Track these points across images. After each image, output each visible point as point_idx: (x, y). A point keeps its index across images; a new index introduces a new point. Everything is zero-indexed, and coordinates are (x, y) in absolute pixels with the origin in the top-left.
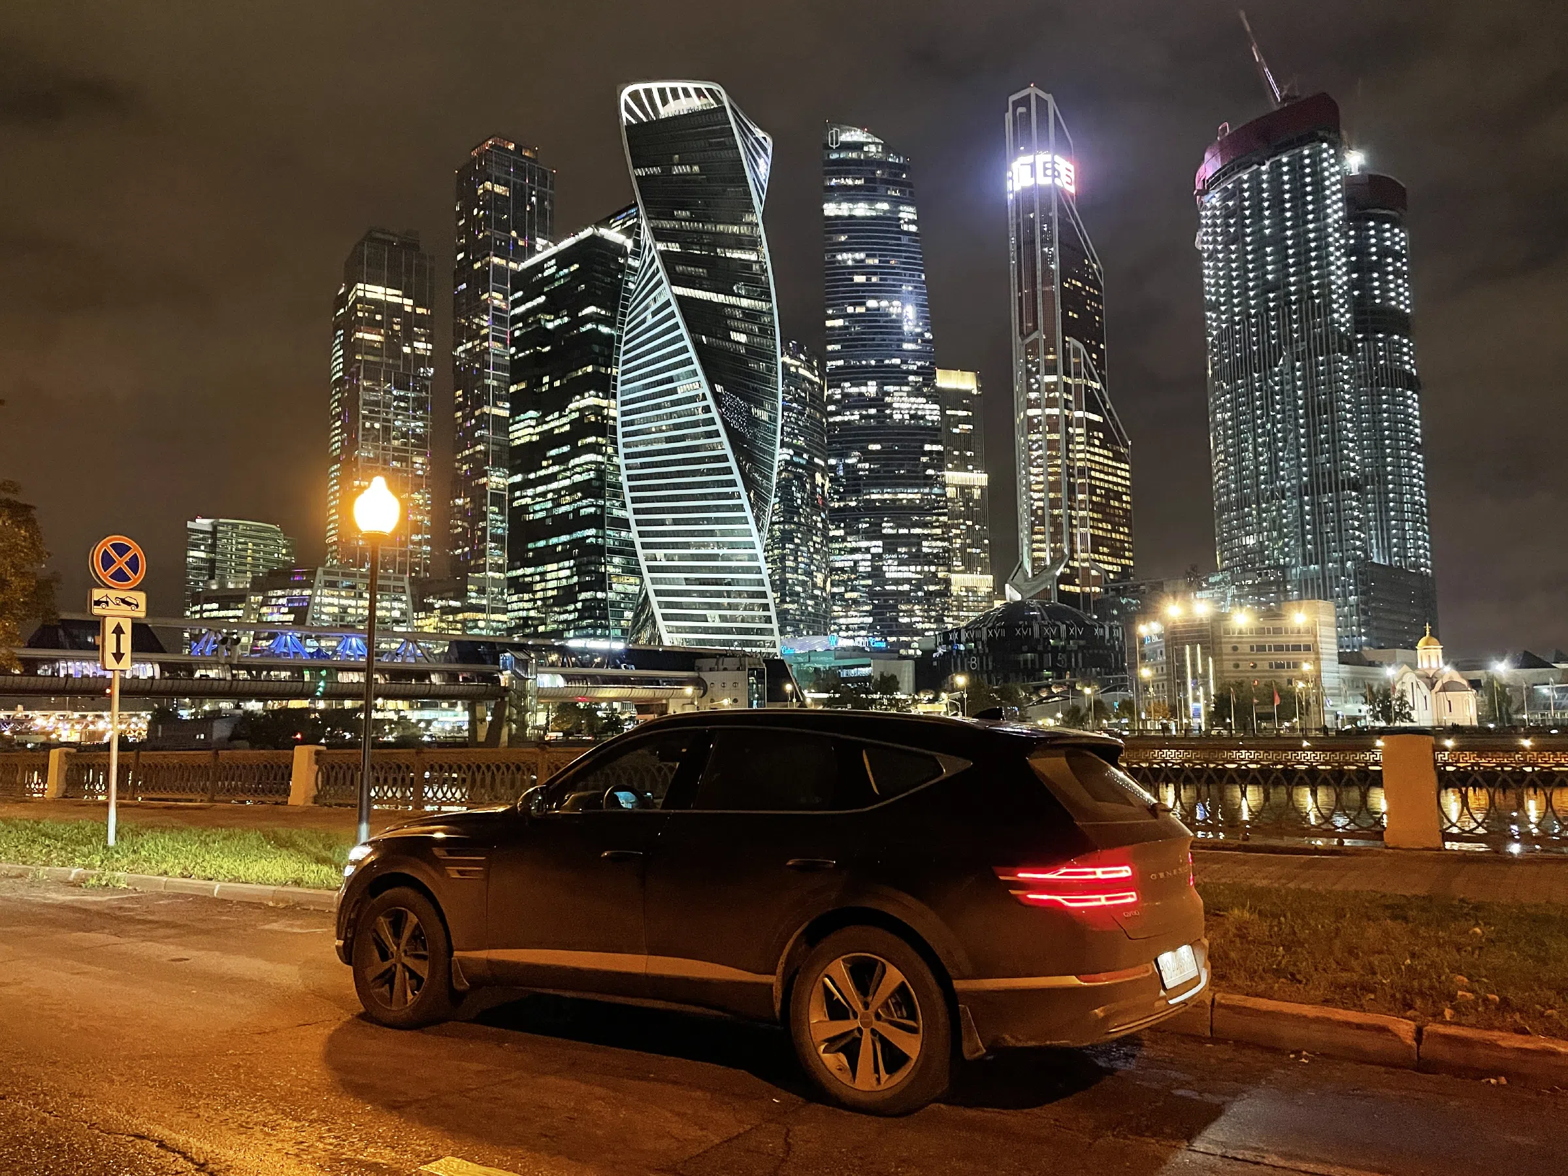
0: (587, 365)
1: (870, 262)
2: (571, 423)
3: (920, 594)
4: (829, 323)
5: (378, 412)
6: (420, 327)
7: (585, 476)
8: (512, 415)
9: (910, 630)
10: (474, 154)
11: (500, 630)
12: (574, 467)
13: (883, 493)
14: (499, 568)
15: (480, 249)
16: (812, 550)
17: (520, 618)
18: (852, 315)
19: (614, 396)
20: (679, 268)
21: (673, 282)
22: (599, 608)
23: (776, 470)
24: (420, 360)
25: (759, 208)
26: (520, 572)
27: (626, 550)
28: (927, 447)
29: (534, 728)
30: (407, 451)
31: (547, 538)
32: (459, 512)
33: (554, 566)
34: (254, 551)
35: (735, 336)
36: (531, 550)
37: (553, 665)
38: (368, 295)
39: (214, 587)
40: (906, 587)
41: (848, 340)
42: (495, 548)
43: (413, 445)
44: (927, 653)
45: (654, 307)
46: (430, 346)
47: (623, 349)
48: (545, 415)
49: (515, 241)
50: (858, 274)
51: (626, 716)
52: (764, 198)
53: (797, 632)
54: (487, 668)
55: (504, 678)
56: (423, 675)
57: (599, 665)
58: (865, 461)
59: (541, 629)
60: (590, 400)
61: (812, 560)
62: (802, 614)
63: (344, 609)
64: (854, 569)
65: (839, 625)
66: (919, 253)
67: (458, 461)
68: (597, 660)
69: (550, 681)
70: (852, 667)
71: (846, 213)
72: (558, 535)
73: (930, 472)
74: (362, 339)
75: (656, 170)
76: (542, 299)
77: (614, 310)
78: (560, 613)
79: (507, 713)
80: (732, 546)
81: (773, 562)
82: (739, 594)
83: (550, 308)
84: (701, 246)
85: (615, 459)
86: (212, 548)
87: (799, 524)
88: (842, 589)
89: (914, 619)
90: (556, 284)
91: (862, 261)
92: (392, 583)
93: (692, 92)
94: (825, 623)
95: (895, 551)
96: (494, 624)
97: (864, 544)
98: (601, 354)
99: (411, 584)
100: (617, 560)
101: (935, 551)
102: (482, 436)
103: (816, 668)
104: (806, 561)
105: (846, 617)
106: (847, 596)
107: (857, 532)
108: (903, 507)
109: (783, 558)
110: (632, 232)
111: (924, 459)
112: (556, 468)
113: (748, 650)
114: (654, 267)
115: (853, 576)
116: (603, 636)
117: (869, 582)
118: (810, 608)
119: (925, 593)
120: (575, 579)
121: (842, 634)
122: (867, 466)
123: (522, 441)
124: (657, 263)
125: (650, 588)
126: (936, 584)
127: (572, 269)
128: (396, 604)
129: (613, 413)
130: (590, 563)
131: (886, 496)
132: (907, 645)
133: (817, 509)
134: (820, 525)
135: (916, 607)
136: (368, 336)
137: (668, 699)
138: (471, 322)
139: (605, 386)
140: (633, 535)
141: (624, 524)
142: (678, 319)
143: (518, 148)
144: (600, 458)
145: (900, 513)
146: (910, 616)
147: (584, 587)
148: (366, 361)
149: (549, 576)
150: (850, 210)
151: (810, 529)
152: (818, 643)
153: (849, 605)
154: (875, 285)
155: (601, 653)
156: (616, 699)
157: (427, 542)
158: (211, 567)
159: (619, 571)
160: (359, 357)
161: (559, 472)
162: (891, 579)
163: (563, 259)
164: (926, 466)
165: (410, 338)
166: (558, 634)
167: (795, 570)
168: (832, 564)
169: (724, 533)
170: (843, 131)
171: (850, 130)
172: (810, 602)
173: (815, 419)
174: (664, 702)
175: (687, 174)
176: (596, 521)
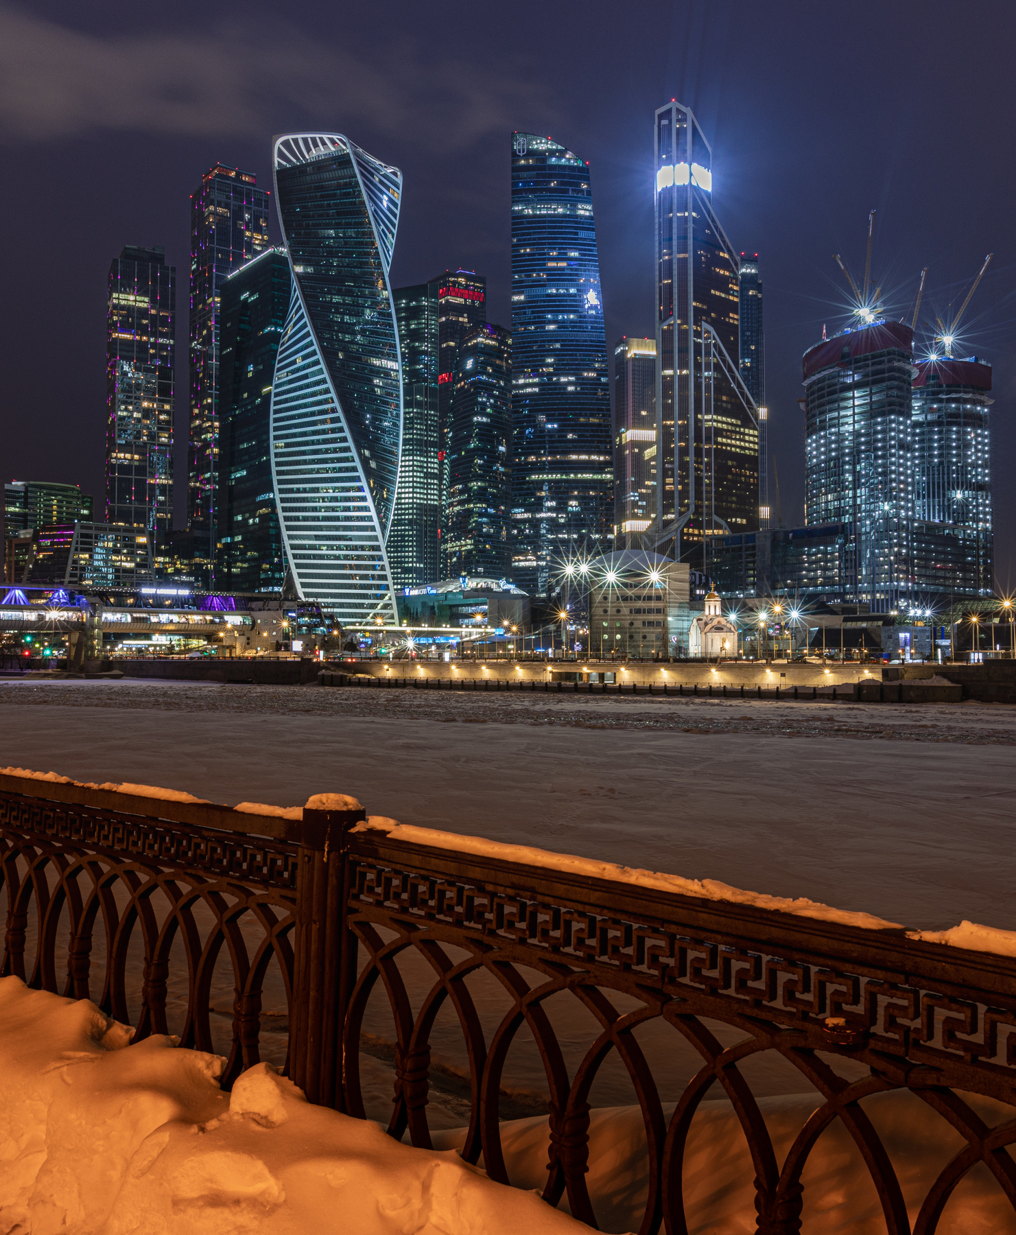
5: (131, 397)
6: (163, 327)
15: (206, 262)
34: (58, 506)
38: (122, 302)
46: (172, 342)
74: (118, 338)
86: (25, 505)
92: (136, 535)
93: (328, 142)
105: (525, 561)
125: (287, 543)
136: (122, 336)
143: (238, 174)
148: (121, 356)
155: (168, 597)
158: (25, 520)
165: (156, 336)
171: (537, 139)
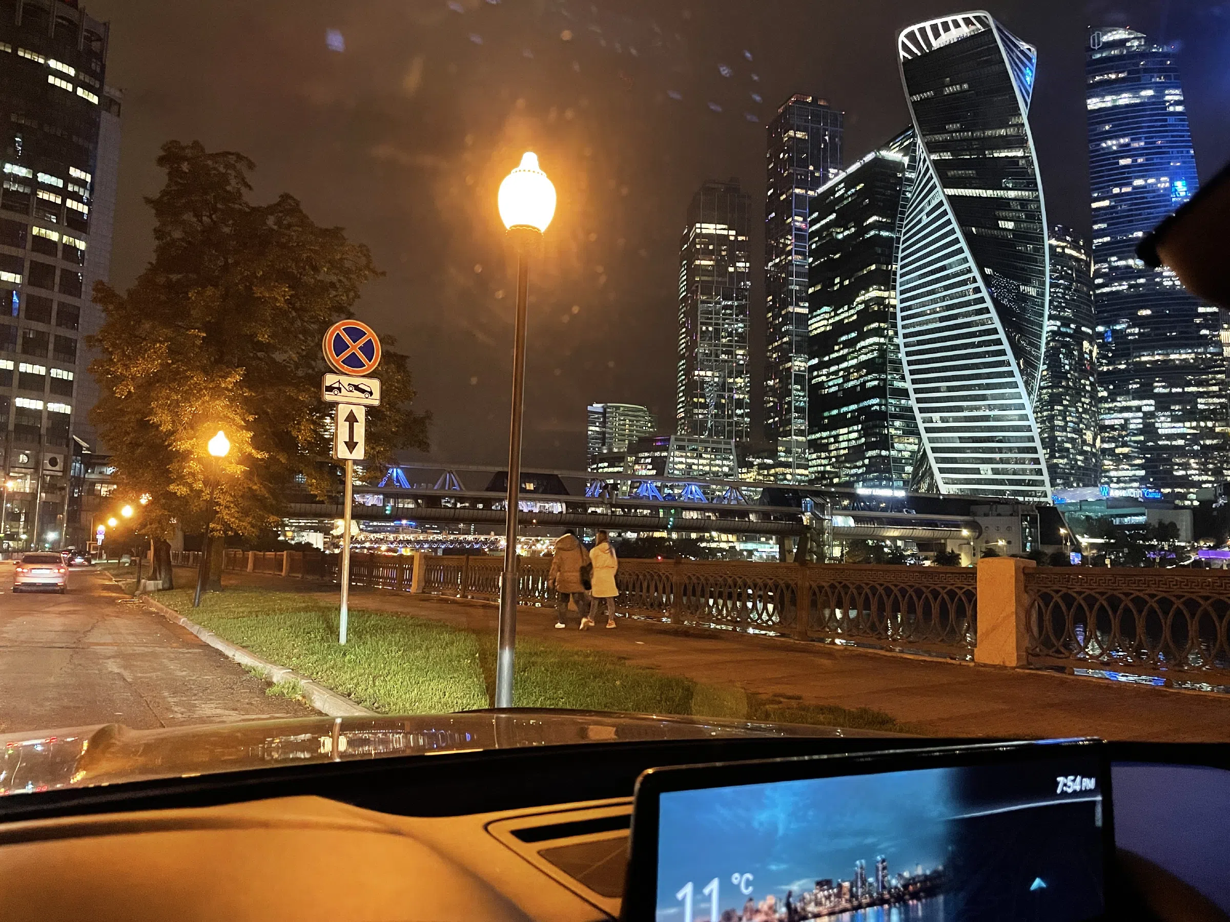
0: (871, 265)
1: (1135, 145)
2: (858, 313)
3: (1196, 447)
4: (1094, 205)
5: (711, 319)
6: (740, 251)
7: (870, 356)
8: (811, 312)
9: (1186, 482)
10: (780, 110)
11: (804, 482)
12: (860, 349)
13: (1153, 355)
14: (801, 433)
15: (785, 185)
16: (1080, 410)
17: (818, 472)
18: (1117, 195)
19: (894, 288)
20: (951, 173)
21: (945, 186)
22: (884, 464)
23: (1044, 341)
24: (740, 276)
25: (1024, 111)
26: (818, 435)
27: (906, 414)
28: (1201, 310)
29: (830, 559)
30: (731, 346)
31: (839, 408)
32: (770, 391)
33: (845, 430)
34: (630, 425)
35: (1002, 224)
36: (826, 418)
37: (845, 508)
38: (704, 231)
39: (605, 451)
40: (1181, 442)
41: (1113, 218)
42: (798, 418)
43: (736, 341)
44: (1205, 504)
45: (928, 209)
46: (748, 265)
47: (901, 247)
48: (835, 310)
49: (812, 173)
50: (1122, 158)
51: (909, 553)
52: (1029, 101)
53: (1068, 484)
54: (793, 509)
55: (806, 519)
56: (744, 514)
57: (883, 510)
58: (1134, 326)
59: (836, 480)
60: (873, 293)
61: (1081, 419)
62: (1072, 468)
63: (690, 466)
64: (1124, 427)
65: (1110, 478)
66: (1188, 131)
67: (770, 351)
68: (883, 505)
69: (842, 521)
70: (1125, 516)
71: (1109, 105)
72: (847, 405)
73: (1204, 332)
74: (700, 265)
75: (930, 94)
76: (833, 216)
77: (894, 217)
78: (850, 468)
79: (809, 546)
80: (1003, 408)
81: (1043, 422)
82: (1010, 450)
83: (840, 223)
84: (970, 150)
85: (895, 340)
86: (603, 424)
87: (1067, 387)
88: (1113, 445)
89: (1189, 472)
90: (845, 202)
91: (1128, 145)
92: (723, 446)
93: (961, 23)
94: (1096, 477)
95: (1168, 409)
96: (799, 477)
97: (1135, 403)
98: (882, 254)
99: (736, 447)
100: (897, 423)
101: (1212, 407)
102: (787, 331)
103: (1087, 517)
104: (1075, 420)
105: (1116, 470)
106: (1118, 451)
107: (1127, 393)
108: (1177, 367)
109: (1051, 418)
110: (909, 150)
111: (1198, 321)
112: (846, 351)
113: (1021, 499)
114: (928, 175)
115: (1124, 433)
116: (886, 487)
117: (1142, 438)
118: (1079, 463)
119: (1202, 446)
120: (863, 440)
121: (1112, 485)
122: (1137, 330)
123: (819, 331)
124: (931, 171)
125: (928, 446)
126: (1213, 439)
127: (858, 188)
128: (725, 462)
129: (893, 302)
130: (876, 426)
131: (1157, 357)
132: (1184, 497)
133: (1085, 374)
134: (1088, 388)
135: (1192, 461)
136: (704, 263)
137: (945, 539)
138: (779, 243)
139: (887, 281)
140: (912, 403)
141: (904, 393)
142: (951, 216)
143: (815, 100)
144: (882, 340)
145: (1172, 373)
146: (1186, 469)
147: (870, 446)
148: (703, 281)
149: (841, 438)
150: (1114, 101)
151: (1078, 392)
152: (1090, 494)
153: (1118, 460)
154: (1141, 165)
155: (887, 500)
156: (900, 538)
157: (747, 415)
158: (602, 438)
159: (900, 432)
160: (697, 279)
161: (849, 354)
162: (1165, 435)
163: (850, 182)
164: (1200, 326)
165: (733, 260)
166: (850, 484)
167: (1064, 429)
168: (1101, 423)
169: (994, 397)
170: (1103, 35)
171: (1110, 31)
172: (1079, 457)
173: (1083, 292)
174: (943, 541)
175: (957, 92)
176: (879, 392)
